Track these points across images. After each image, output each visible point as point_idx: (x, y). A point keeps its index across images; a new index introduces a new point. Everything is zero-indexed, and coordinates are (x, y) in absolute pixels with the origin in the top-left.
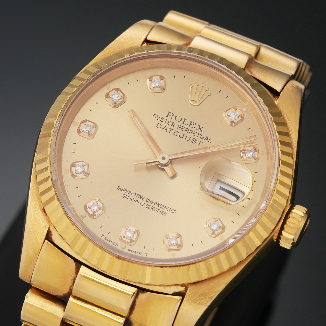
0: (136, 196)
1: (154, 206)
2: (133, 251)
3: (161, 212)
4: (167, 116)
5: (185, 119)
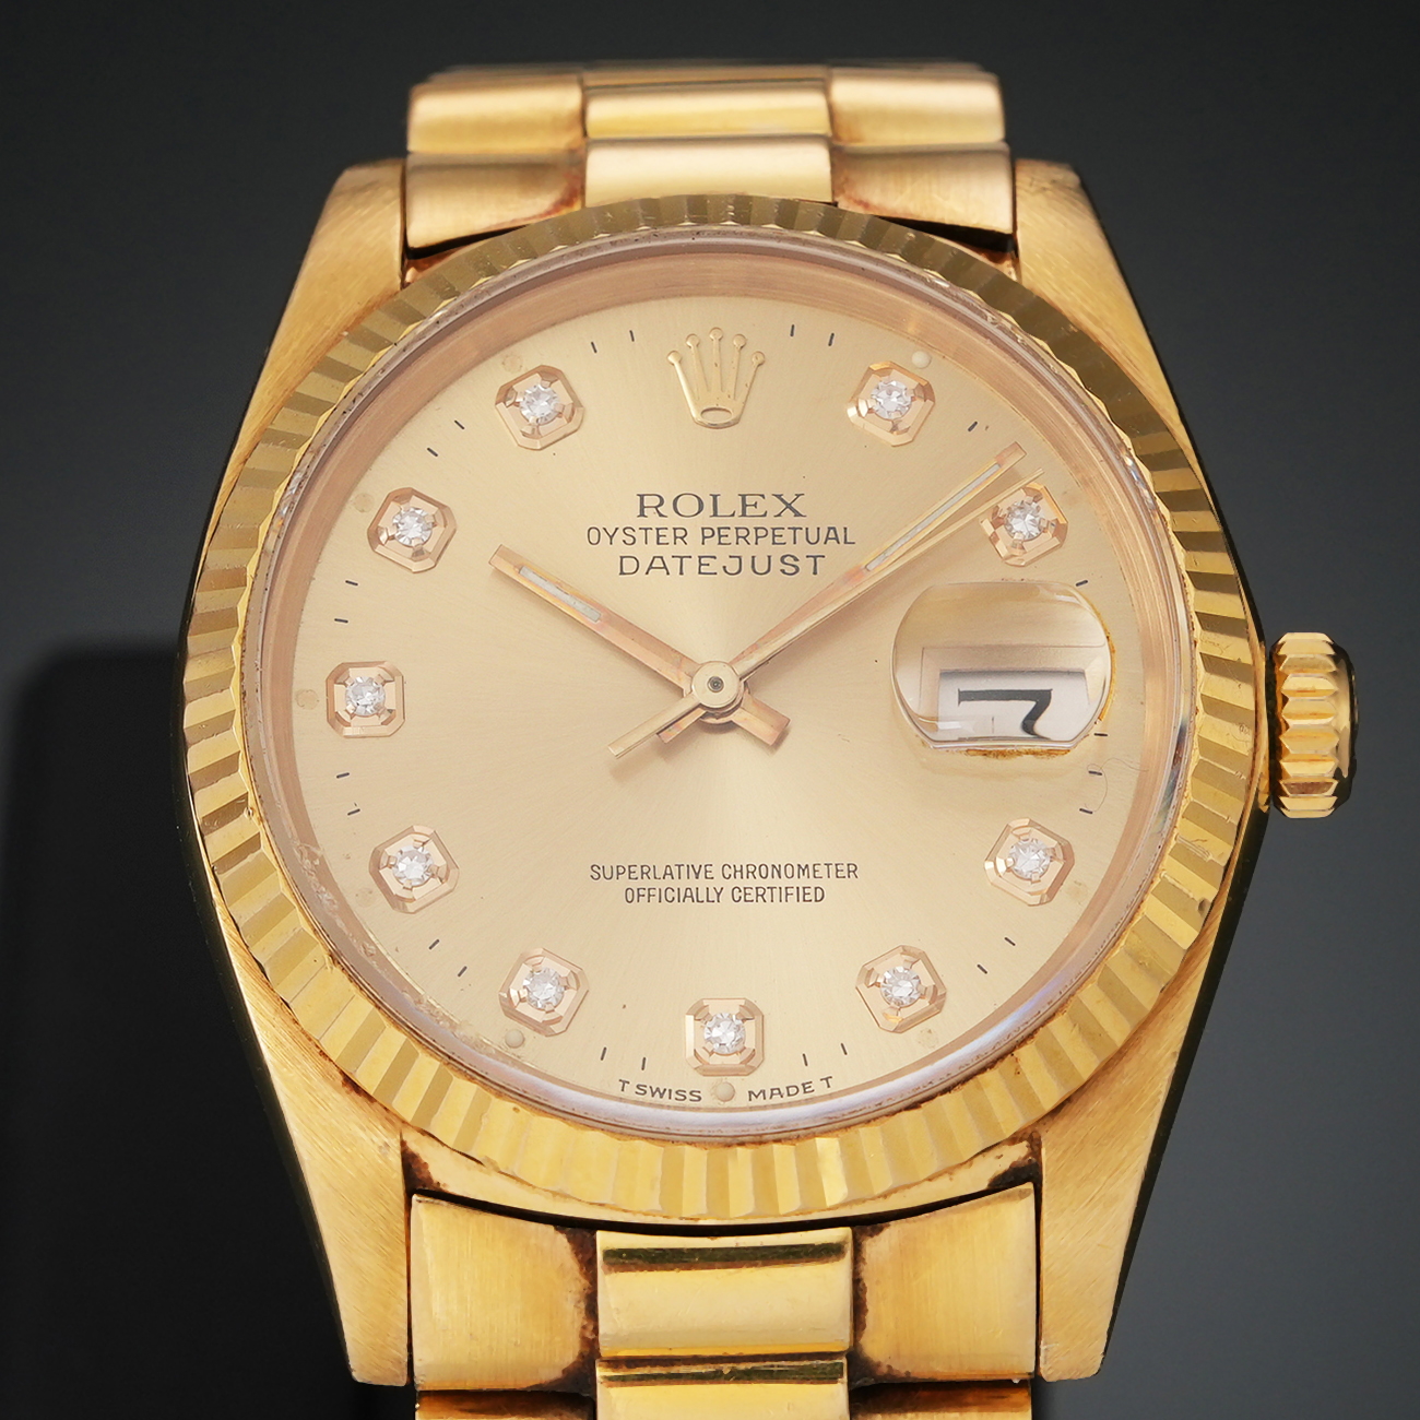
0: (676, 874)
1: (760, 882)
2: (768, 1094)
3: (802, 896)
4: (642, 514)
5: (715, 497)
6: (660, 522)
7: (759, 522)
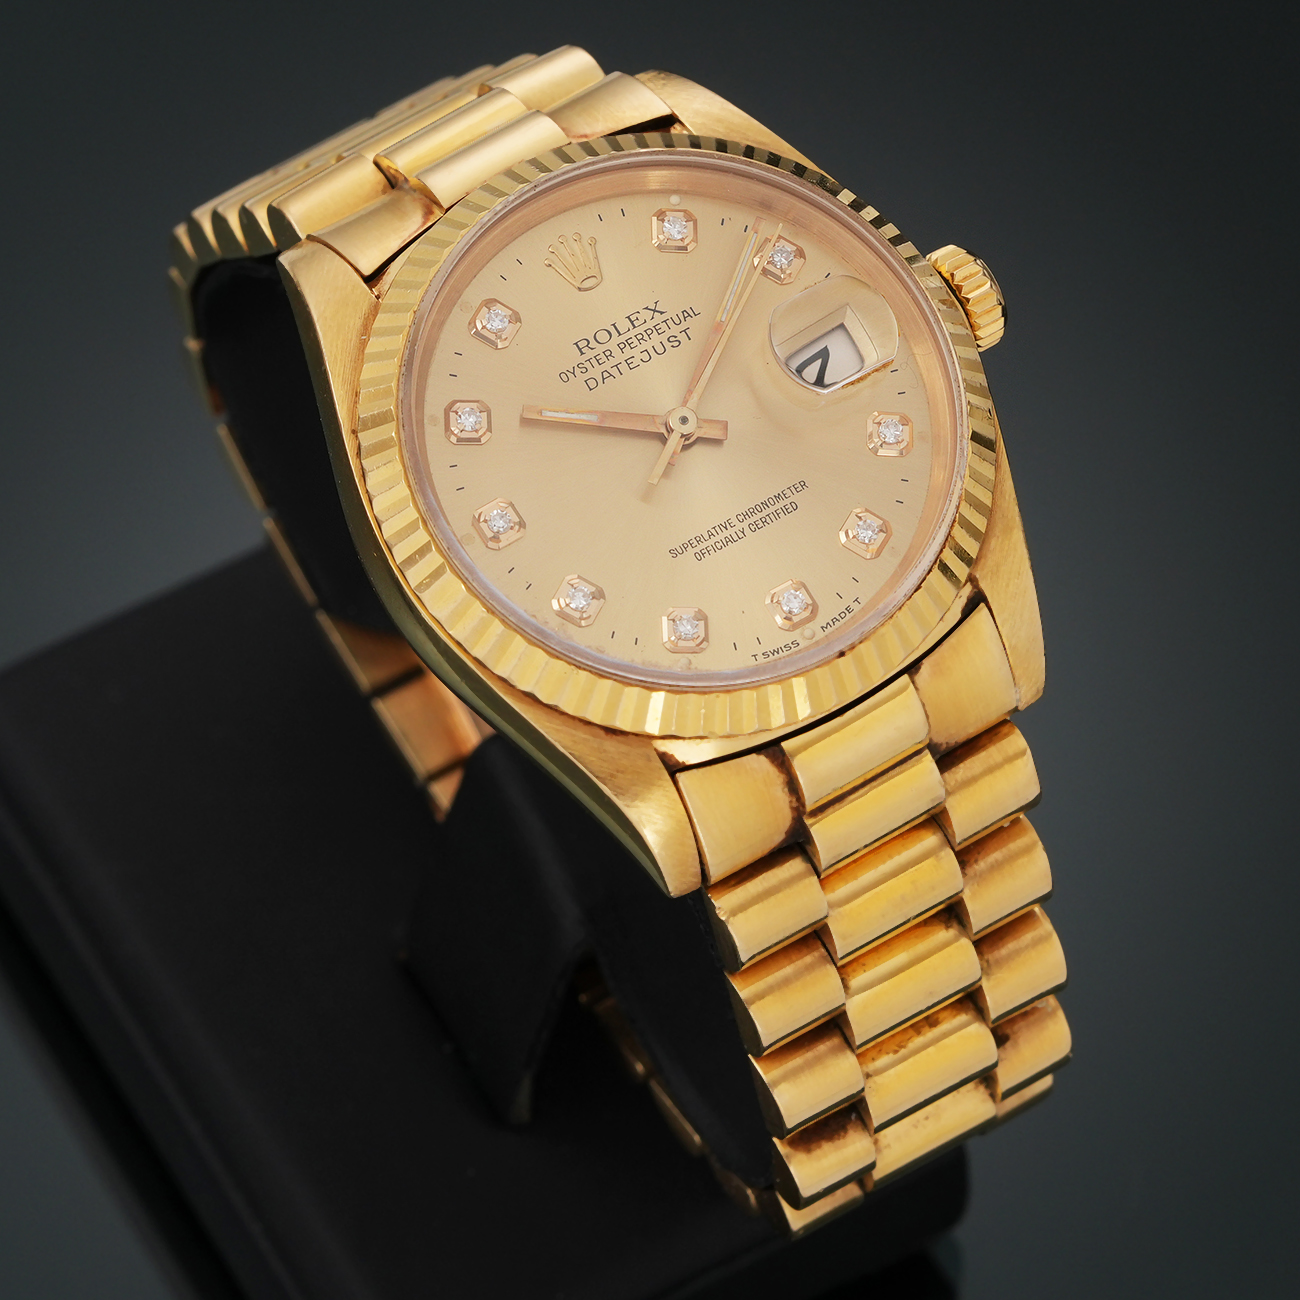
0: (715, 533)
1: (760, 515)
2: (831, 623)
3: (785, 510)
5: (614, 325)
6: (595, 352)
7: (645, 327)
